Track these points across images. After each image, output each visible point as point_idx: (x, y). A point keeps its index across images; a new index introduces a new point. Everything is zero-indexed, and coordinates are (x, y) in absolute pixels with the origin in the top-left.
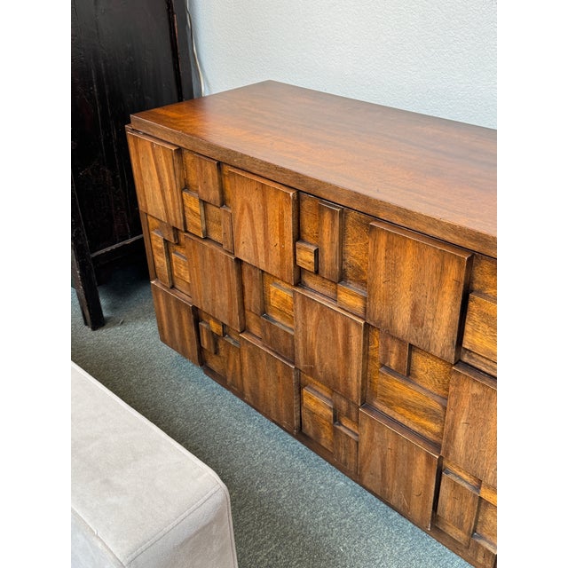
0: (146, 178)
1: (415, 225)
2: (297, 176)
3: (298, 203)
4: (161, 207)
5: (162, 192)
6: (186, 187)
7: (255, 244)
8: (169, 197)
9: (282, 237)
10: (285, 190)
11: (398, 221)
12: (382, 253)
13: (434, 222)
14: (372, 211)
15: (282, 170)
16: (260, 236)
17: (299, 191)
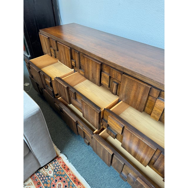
0: (43, 44)
1: (92, 56)
2: (70, 44)
3: (71, 50)
4: (47, 51)
5: (46, 47)
6: (51, 46)
7: (64, 60)
8: (48, 49)
9: (68, 58)
10: (68, 47)
11: (89, 55)
12: (86, 63)
13: (95, 56)
14: (84, 53)
15: (68, 43)
16: (65, 58)
17: (71, 48)
